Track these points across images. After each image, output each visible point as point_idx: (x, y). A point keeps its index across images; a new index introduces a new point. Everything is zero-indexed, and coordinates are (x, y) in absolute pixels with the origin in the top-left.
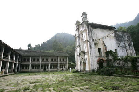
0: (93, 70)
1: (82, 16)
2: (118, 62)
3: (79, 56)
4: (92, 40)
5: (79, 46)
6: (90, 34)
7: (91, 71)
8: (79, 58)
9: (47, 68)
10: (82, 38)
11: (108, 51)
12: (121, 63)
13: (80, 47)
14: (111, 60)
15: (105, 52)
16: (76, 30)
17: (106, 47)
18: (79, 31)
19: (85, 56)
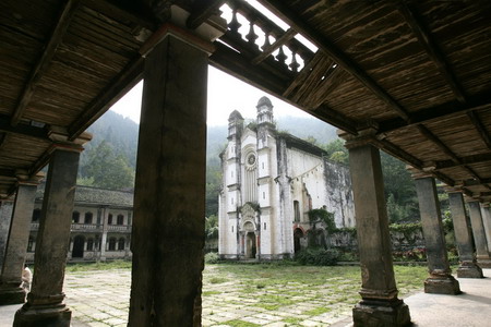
0: (286, 255)
1: (258, 107)
2: (337, 236)
3: (235, 215)
4: (286, 180)
5: (238, 187)
6: (282, 162)
7: (281, 257)
8: (233, 222)
9: (85, 248)
10: (249, 166)
11: (316, 211)
12: (344, 238)
13: (239, 189)
14: (320, 231)
15: (307, 210)
16: (230, 138)
17: (310, 199)
18: (240, 144)
19: (258, 217)
